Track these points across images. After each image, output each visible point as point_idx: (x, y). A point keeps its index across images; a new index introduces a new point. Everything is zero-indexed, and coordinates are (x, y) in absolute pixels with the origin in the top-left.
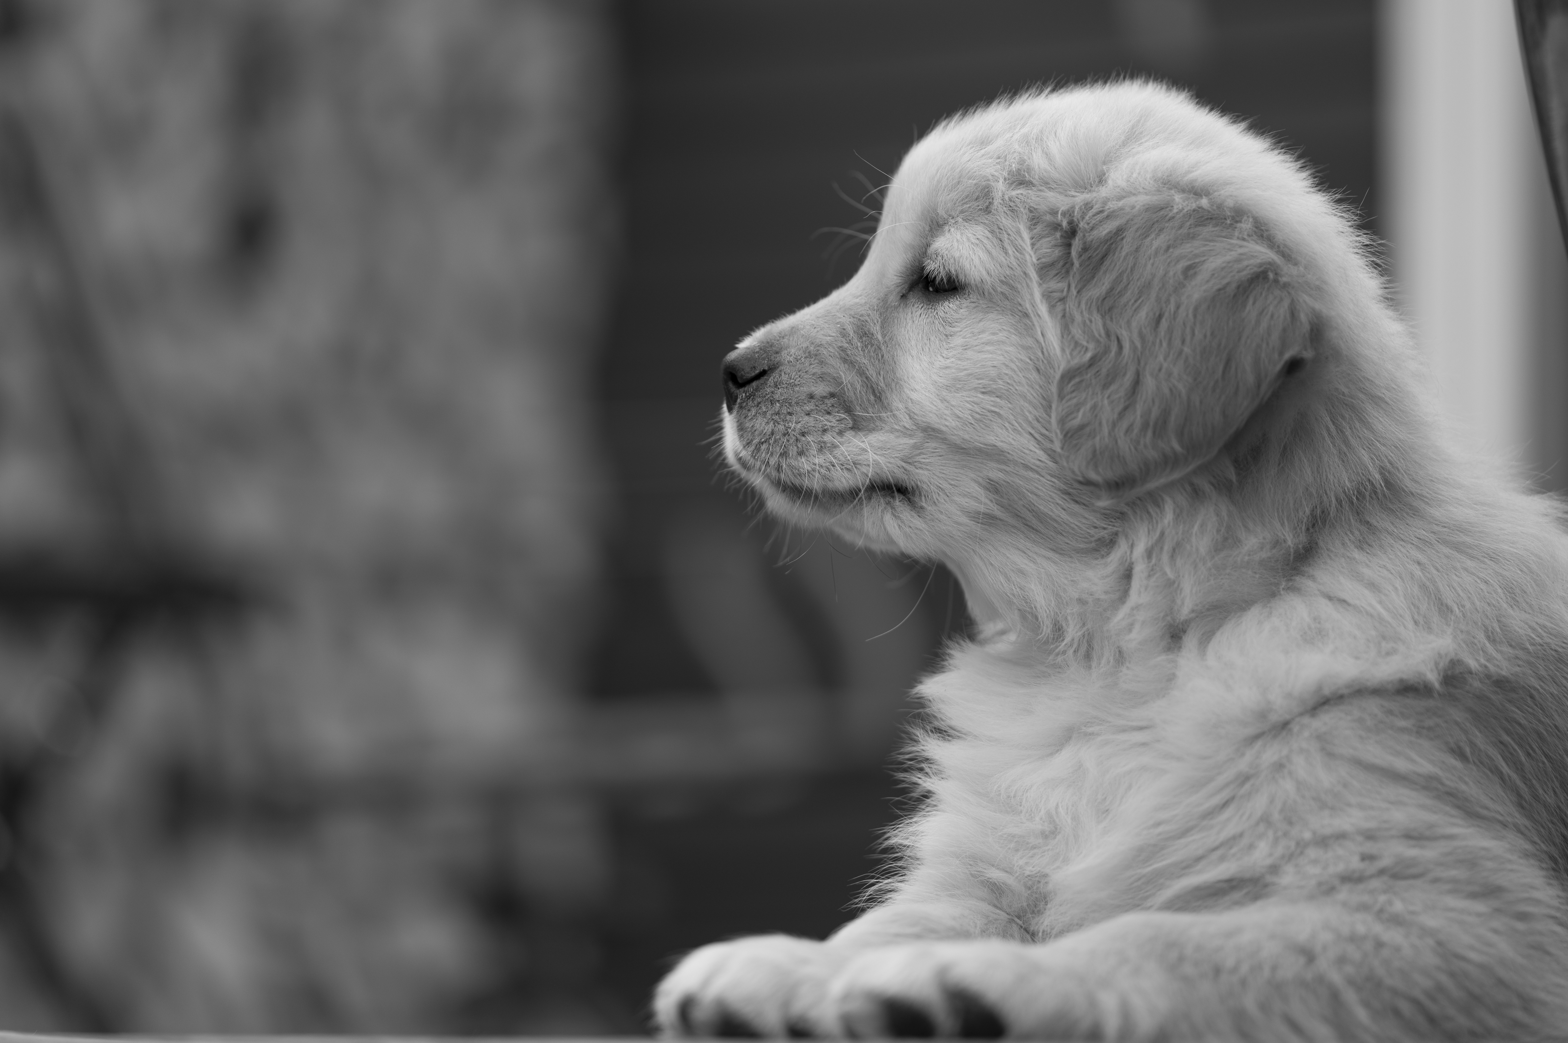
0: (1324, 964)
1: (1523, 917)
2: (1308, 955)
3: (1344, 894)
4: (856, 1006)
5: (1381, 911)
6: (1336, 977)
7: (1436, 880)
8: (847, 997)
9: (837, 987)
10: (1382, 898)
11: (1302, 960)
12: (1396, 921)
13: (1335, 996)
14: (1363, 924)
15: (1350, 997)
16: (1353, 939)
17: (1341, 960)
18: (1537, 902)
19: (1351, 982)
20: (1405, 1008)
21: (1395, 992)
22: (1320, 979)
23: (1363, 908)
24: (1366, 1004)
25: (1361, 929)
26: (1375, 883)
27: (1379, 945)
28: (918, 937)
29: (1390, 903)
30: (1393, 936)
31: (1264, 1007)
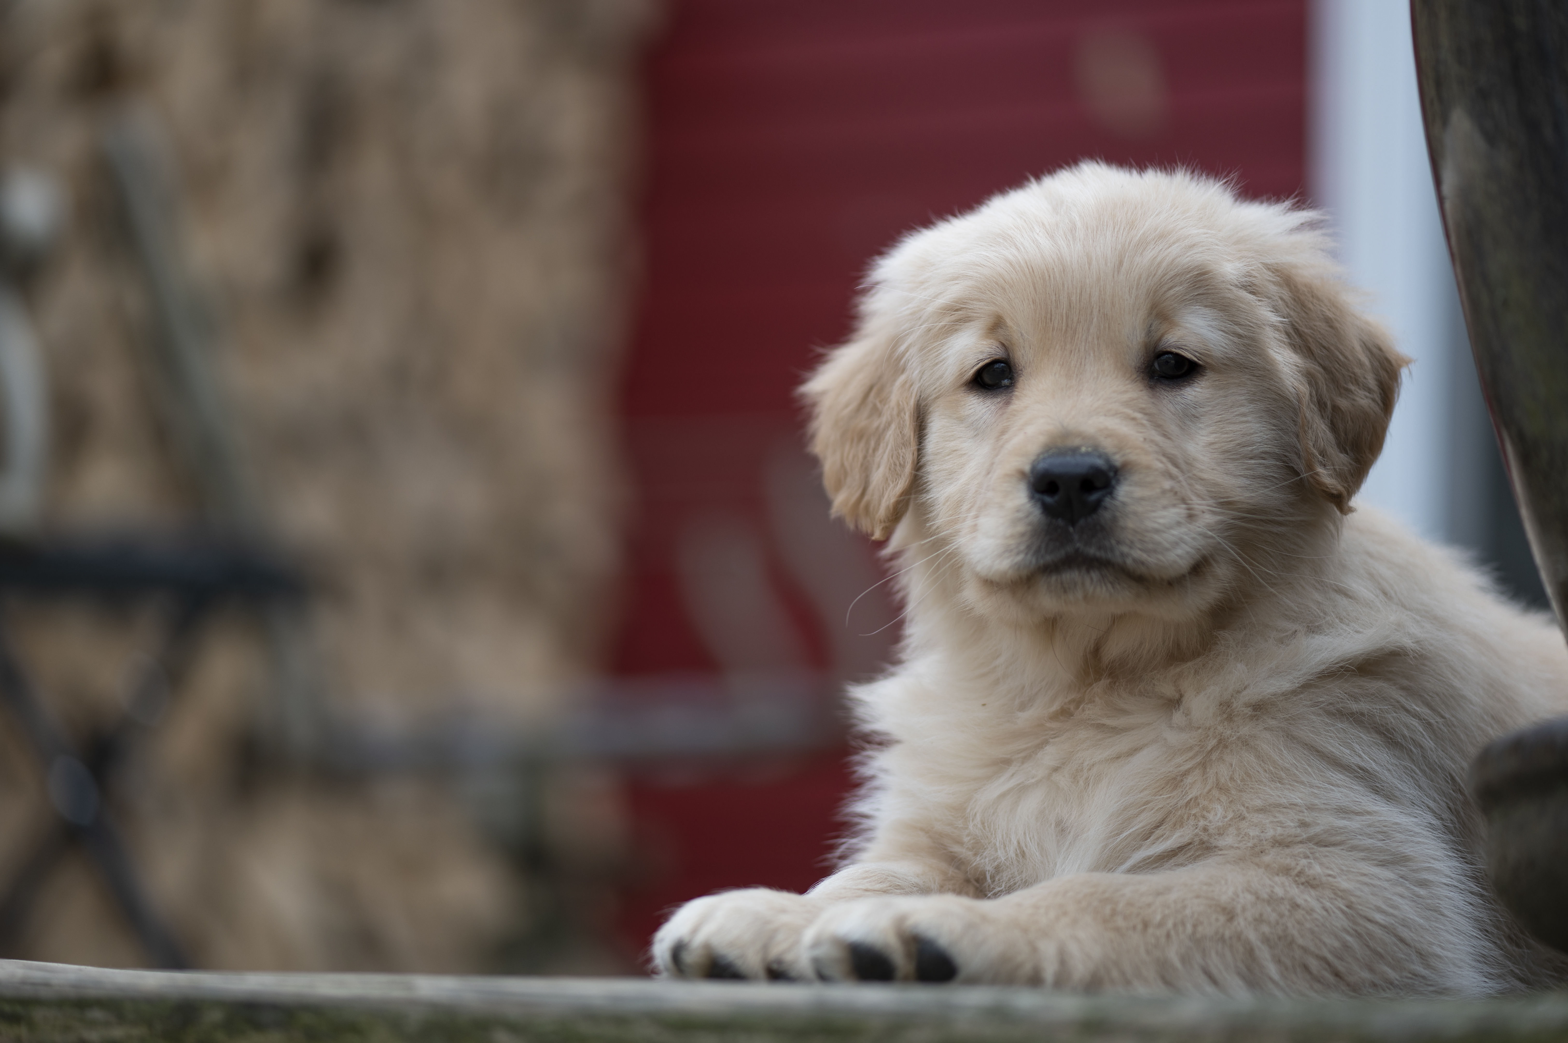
0: (1241, 923)
1: (1423, 884)
2: (1230, 915)
3: (1271, 857)
4: (823, 951)
5: (1299, 874)
6: (1252, 936)
7: (1353, 848)
8: (816, 944)
9: (809, 935)
10: (1304, 862)
11: (1222, 919)
12: (1311, 884)
13: (1250, 952)
14: (1283, 887)
15: (1264, 954)
16: (1272, 900)
17: (1259, 920)
18: (1436, 871)
19: (1266, 940)
20: (1314, 964)
21: (1305, 950)
22: (1239, 936)
23: (1286, 871)
24: (1278, 961)
25: (1279, 892)
26: (1299, 849)
27: (1295, 906)
28: (885, 892)
29: (1310, 866)
30: (1306, 898)
31: (1185, 959)
